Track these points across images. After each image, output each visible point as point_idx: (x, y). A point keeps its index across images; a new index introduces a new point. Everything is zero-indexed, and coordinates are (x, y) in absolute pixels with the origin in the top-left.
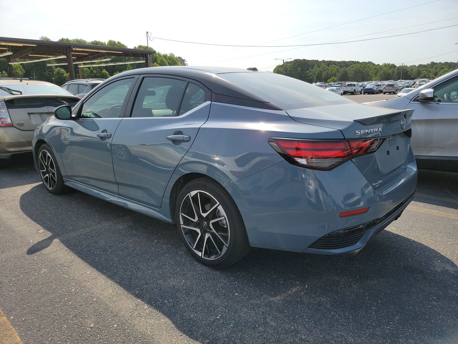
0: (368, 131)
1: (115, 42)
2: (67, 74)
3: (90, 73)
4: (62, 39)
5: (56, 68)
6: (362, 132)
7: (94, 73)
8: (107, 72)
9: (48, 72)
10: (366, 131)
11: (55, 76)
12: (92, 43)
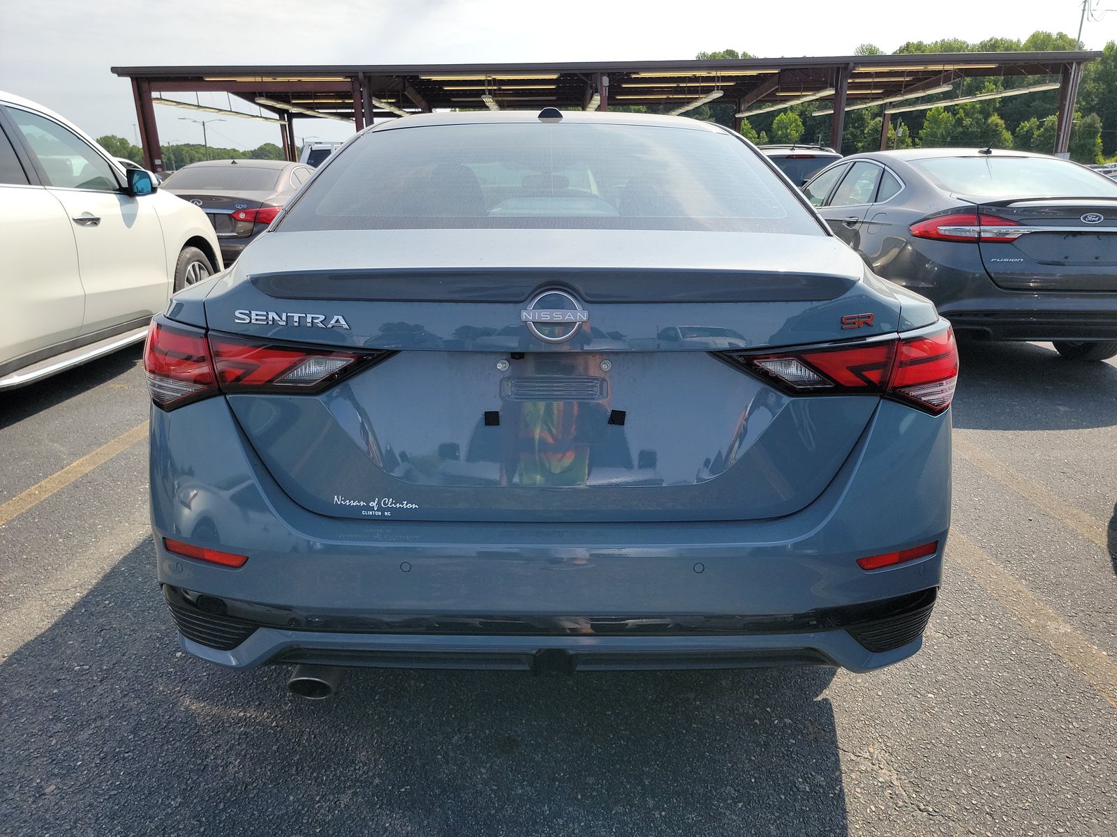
0: (277, 318)
1: (1049, 36)
2: (894, 132)
3: (954, 126)
4: (908, 44)
5: (874, 119)
6: (253, 316)
7: (963, 126)
8: (1001, 122)
9: (853, 130)
10: (272, 315)
11: (865, 138)
12: (983, 46)
